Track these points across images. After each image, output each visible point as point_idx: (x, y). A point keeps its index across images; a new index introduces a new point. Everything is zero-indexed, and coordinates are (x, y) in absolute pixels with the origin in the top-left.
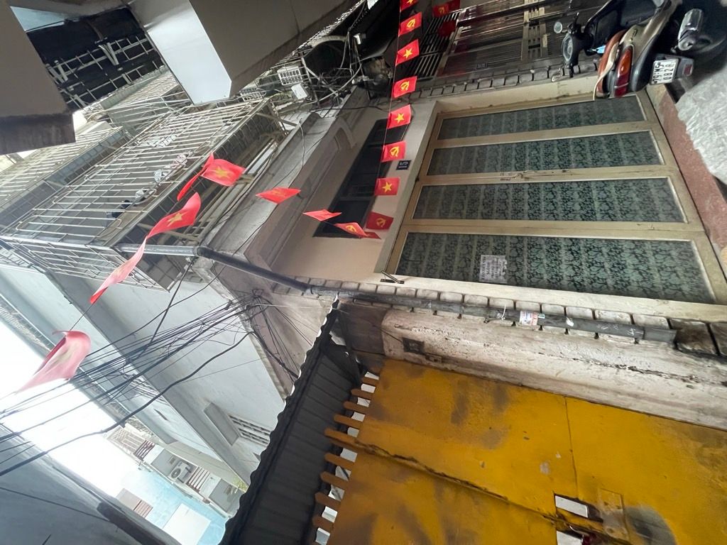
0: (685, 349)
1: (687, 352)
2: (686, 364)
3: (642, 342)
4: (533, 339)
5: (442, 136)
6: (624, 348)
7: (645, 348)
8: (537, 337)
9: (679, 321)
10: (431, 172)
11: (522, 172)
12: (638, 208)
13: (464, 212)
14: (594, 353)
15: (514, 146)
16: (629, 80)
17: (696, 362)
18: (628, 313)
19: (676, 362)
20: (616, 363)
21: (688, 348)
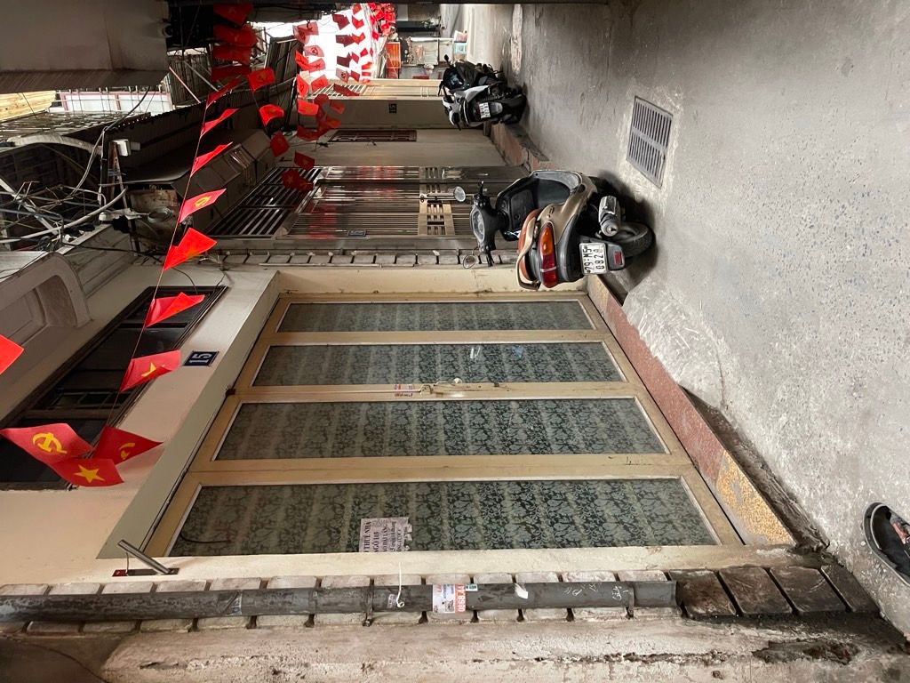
0: (697, 614)
1: (699, 618)
2: (703, 636)
3: (637, 613)
4: (462, 639)
5: (287, 327)
6: (613, 628)
7: (645, 623)
8: (468, 634)
9: (680, 572)
10: (262, 380)
11: (432, 385)
12: (605, 436)
13: (329, 446)
14: (569, 643)
15: (417, 349)
16: (556, 262)
17: (715, 631)
18: (611, 572)
19: (688, 635)
20: (604, 654)
21: (700, 611)
